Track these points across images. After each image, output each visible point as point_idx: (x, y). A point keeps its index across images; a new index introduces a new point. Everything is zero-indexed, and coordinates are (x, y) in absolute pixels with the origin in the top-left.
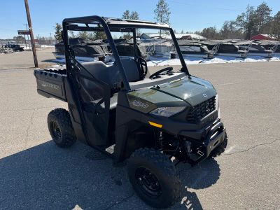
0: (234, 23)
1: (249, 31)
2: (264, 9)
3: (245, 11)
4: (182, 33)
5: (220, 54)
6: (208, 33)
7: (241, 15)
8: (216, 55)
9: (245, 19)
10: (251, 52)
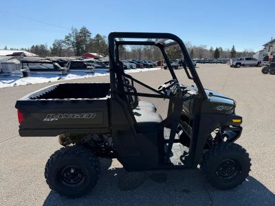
0: (63, 42)
1: (78, 49)
2: (85, 32)
3: (71, 32)
4: (6, 49)
5: (72, 70)
6: (38, 50)
7: (68, 35)
8: (68, 72)
9: (72, 39)
10: (97, 67)
